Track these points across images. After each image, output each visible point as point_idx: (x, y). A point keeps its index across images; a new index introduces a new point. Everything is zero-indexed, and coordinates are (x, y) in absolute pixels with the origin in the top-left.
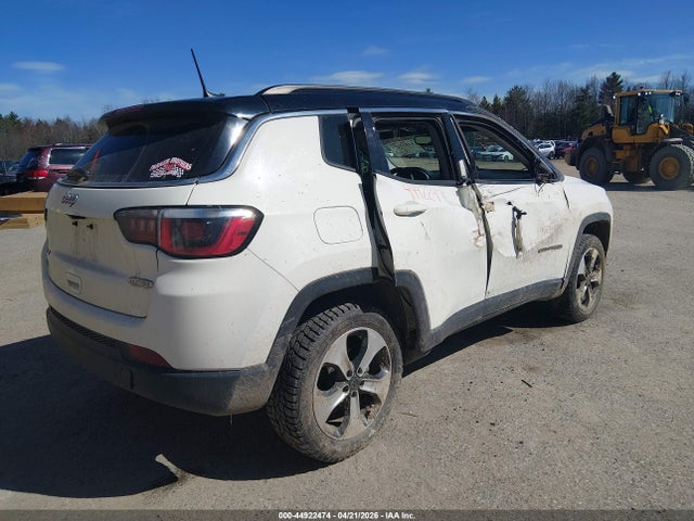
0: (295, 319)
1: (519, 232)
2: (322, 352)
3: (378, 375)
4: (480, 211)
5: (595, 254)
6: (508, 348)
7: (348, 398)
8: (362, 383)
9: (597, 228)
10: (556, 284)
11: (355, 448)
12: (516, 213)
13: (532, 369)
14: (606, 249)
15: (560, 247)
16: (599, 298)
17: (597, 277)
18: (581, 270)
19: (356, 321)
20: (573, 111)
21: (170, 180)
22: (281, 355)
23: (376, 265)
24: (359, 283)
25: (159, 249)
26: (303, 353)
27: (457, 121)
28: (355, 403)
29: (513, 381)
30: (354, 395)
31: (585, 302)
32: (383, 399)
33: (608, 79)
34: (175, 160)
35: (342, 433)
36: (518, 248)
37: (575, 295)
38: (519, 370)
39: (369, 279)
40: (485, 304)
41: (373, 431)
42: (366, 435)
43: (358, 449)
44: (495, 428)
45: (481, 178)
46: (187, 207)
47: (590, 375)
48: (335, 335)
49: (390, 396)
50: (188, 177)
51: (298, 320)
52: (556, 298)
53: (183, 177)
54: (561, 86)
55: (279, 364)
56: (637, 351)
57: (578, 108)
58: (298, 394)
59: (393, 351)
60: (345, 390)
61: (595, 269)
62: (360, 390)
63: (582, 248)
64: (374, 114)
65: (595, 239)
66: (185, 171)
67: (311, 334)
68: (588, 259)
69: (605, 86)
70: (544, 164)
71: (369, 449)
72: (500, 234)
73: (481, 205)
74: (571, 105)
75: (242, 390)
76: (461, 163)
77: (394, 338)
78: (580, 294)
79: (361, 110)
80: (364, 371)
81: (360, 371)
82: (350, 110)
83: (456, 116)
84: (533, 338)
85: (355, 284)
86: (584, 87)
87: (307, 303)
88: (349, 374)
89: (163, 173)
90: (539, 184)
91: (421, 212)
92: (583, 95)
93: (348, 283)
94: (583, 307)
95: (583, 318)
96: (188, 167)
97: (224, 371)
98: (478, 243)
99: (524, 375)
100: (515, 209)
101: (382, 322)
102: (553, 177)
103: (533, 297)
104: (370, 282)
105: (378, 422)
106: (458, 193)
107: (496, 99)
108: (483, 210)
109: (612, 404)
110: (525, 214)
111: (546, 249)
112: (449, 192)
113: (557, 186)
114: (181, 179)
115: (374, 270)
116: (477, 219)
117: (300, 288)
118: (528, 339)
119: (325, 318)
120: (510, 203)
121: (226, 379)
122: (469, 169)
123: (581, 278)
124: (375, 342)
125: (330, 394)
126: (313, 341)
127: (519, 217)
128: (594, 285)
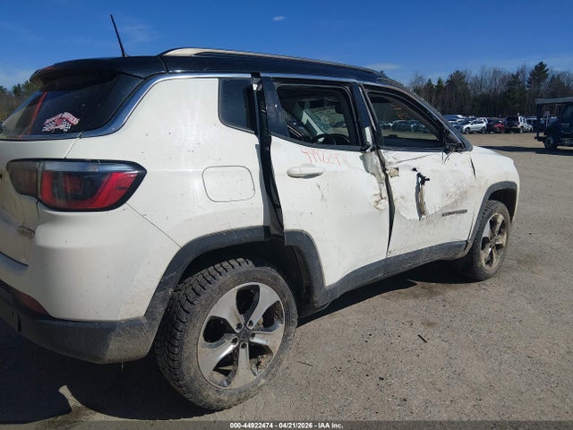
0: (177, 275)
1: (422, 197)
2: (209, 306)
3: (271, 328)
4: (383, 175)
5: (500, 219)
6: (412, 302)
7: (236, 350)
8: (253, 335)
9: (503, 195)
10: (460, 246)
11: (243, 396)
12: (420, 179)
13: (430, 324)
14: (512, 214)
15: (465, 211)
16: (503, 259)
17: (502, 240)
18: (487, 233)
19: (247, 276)
20: (505, 93)
21: (58, 134)
22: (161, 310)
23: (268, 224)
24: (249, 241)
25: (39, 200)
26: (188, 306)
27: (366, 91)
28: (244, 354)
29: (410, 336)
30: (244, 346)
31: (489, 262)
32: (275, 351)
33: (536, 67)
34: (66, 115)
35: (229, 383)
36: (421, 211)
37: (479, 256)
38: (417, 324)
39: (261, 237)
40: (387, 263)
41: (263, 381)
42: (255, 385)
43: (246, 398)
44: (382, 383)
45: (386, 145)
46: (65, 160)
47: (484, 334)
48: (223, 290)
49: (282, 348)
50: (74, 132)
51: (179, 276)
52: (461, 258)
53: (69, 131)
54: (495, 72)
55: (160, 317)
56: (533, 311)
57: (509, 91)
58: (181, 347)
59: (287, 305)
60: (234, 341)
61: (500, 232)
62: (250, 343)
63: (487, 213)
64: (277, 79)
65: (501, 206)
66: (73, 125)
67: (198, 288)
68: (493, 223)
69: (533, 74)
70: (454, 135)
71: (259, 397)
72: (403, 197)
73: (384, 170)
74: (503, 88)
75: (120, 341)
76: (367, 130)
77: (289, 293)
78: (484, 255)
79: (262, 75)
80: (255, 323)
81: (251, 323)
82: (254, 75)
83: (366, 86)
84: (438, 293)
85: (243, 241)
86: (515, 73)
87: (190, 259)
88: (239, 326)
89: (53, 127)
90: (447, 153)
91: (317, 175)
92: (514, 80)
93: (236, 240)
94: (487, 267)
95: (487, 277)
96: (75, 121)
97: (100, 322)
98: (379, 206)
99: (422, 330)
100: (419, 175)
101: (275, 278)
102: (461, 147)
103: (436, 257)
104: (262, 239)
105: (268, 372)
106: (362, 158)
107: (439, 82)
108: (387, 176)
109: (500, 364)
110: (428, 179)
111: (450, 213)
112: (353, 157)
113: (464, 156)
114: (67, 133)
115: (266, 229)
116: (380, 183)
117: (182, 244)
118: (432, 293)
119: (214, 273)
120: (415, 170)
121: (103, 330)
122: (375, 135)
123: (486, 241)
124: (267, 297)
125: (216, 346)
126: (198, 295)
127: (423, 182)
128: (499, 247)
